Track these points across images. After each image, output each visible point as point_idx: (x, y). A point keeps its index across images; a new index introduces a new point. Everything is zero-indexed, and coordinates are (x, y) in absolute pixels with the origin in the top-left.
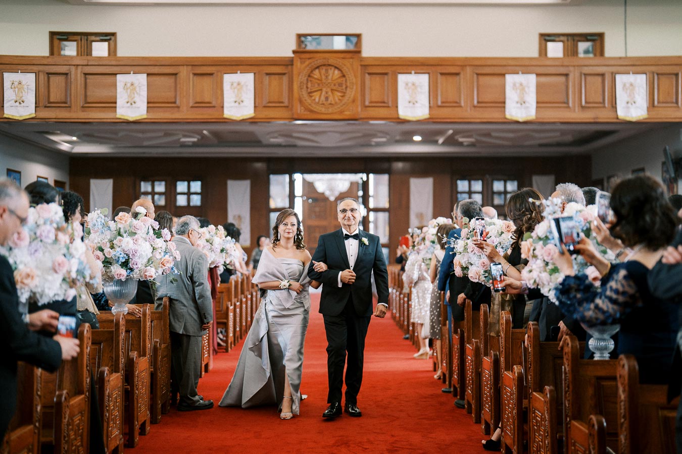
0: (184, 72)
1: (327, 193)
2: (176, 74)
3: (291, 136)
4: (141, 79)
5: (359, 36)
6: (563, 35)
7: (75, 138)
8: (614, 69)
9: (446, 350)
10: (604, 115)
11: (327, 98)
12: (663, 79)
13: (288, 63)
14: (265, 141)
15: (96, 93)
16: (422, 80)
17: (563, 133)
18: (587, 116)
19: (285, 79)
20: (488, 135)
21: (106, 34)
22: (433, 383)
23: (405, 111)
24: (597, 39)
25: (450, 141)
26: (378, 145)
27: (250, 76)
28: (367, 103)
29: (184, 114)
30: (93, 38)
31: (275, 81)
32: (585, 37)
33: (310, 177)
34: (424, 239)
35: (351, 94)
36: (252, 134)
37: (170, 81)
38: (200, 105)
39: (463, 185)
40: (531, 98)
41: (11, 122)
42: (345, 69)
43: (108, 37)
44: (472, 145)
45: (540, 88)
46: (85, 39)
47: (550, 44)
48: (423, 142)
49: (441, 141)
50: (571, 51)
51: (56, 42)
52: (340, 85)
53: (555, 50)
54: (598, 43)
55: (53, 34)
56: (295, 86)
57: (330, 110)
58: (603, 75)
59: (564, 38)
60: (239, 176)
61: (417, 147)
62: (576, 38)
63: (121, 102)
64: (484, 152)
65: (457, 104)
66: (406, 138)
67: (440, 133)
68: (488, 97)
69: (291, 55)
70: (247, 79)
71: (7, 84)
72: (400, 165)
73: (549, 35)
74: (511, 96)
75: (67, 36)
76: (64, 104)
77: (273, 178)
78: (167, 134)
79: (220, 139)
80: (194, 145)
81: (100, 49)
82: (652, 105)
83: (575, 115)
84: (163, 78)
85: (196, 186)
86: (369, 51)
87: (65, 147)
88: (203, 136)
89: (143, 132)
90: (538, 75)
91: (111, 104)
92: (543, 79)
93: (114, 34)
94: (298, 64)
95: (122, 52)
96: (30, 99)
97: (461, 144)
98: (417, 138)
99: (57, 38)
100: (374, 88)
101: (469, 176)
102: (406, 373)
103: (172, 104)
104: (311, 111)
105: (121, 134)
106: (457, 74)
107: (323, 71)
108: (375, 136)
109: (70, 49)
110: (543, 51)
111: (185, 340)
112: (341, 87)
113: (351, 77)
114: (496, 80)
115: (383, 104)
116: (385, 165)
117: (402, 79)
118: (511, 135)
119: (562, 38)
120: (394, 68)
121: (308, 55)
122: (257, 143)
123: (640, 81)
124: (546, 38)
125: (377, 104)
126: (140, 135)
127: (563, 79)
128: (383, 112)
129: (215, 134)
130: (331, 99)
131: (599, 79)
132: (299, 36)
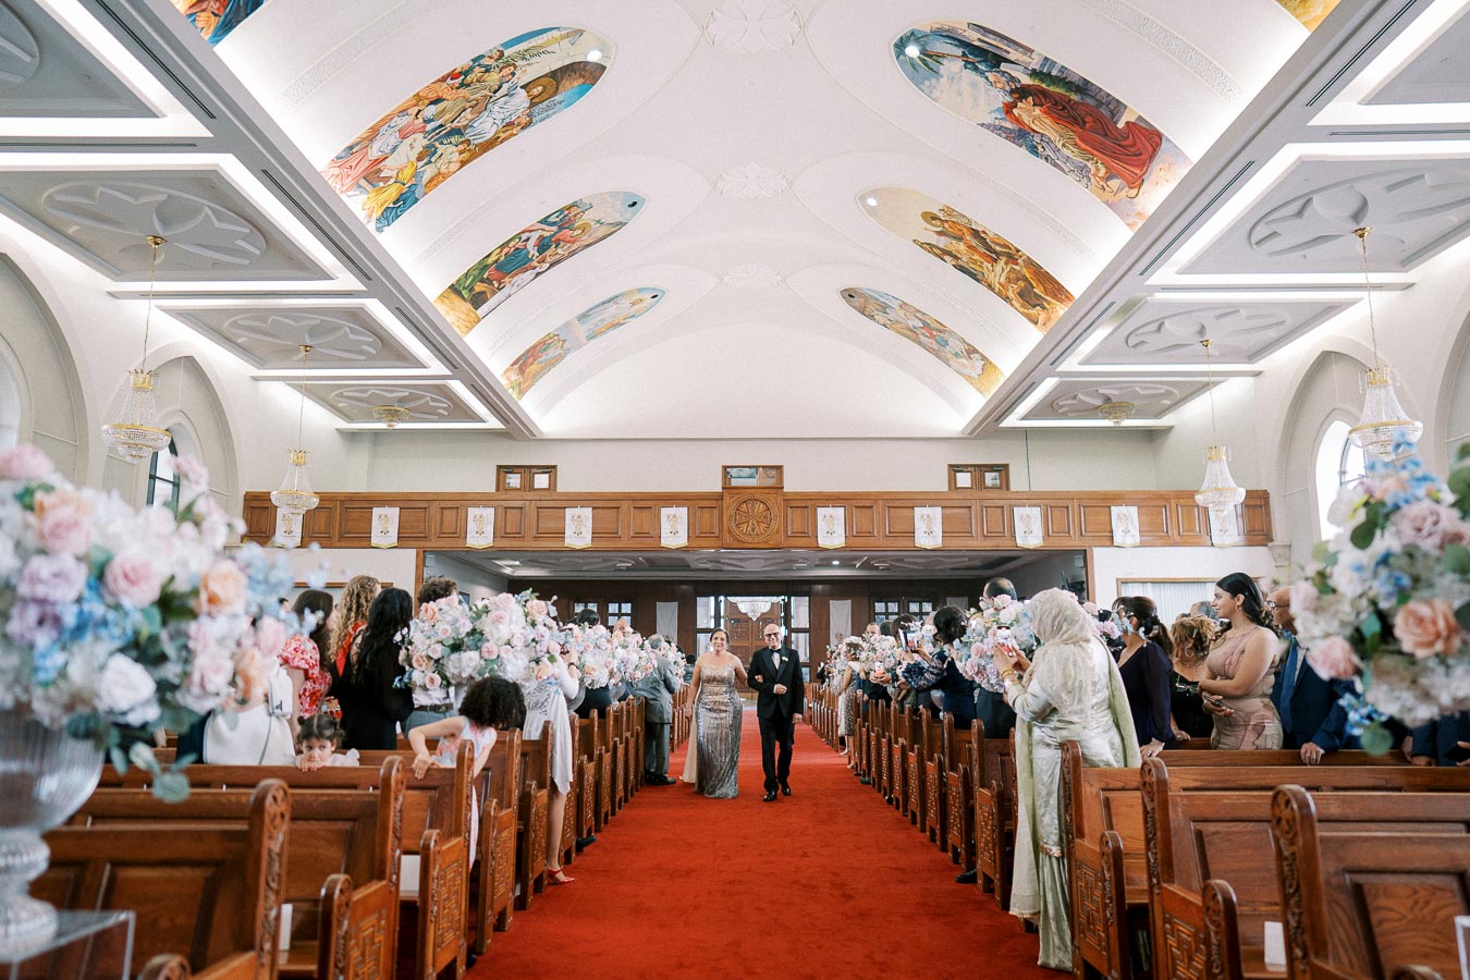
0: (625, 505)
1: (750, 615)
2: (618, 508)
3: (719, 562)
4: (588, 512)
5: (779, 468)
6: (971, 466)
7: (517, 563)
8: (1012, 502)
9: (858, 743)
10: (1005, 544)
11: (753, 530)
12: (1055, 511)
13: (719, 497)
14: (693, 567)
15: (548, 524)
16: (839, 513)
17: (971, 559)
18: (989, 544)
19: (716, 511)
20: (902, 560)
21: (548, 467)
22: (848, 771)
23: (823, 541)
24: (1002, 469)
25: (866, 566)
26: (799, 569)
27: (684, 510)
28: (789, 533)
29: (624, 543)
30: (535, 470)
31: (707, 514)
32: (992, 468)
33: (732, 599)
34: (839, 654)
35: (775, 525)
36: (683, 560)
37: (612, 513)
38: (639, 535)
39: (879, 607)
40: (938, 529)
41: (470, 551)
42: (769, 504)
43: (550, 470)
44: (887, 569)
45: (945, 518)
46: (528, 471)
47: (958, 474)
48: (842, 566)
49: (858, 566)
50: (979, 483)
51: (502, 474)
52: (765, 517)
53: (964, 480)
54: (1003, 473)
55: (499, 467)
56: (725, 519)
57: (756, 540)
58: (1002, 507)
59: (973, 469)
60: (668, 598)
61: (836, 572)
62: (983, 469)
63: (568, 533)
64: (900, 575)
65: (870, 534)
66: (826, 563)
67: (857, 559)
68: (898, 528)
69: (720, 490)
70: (682, 512)
71: (470, 518)
72: (820, 587)
73: (957, 466)
74: (920, 527)
75: (511, 469)
76: (518, 535)
77: (700, 601)
78: (604, 560)
79: (652, 564)
80: (628, 569)
81: (542, 481)
82: (1047, 535)
83: (978, 543)
84: (606, 511)
85: (627, 608)
86: (790, 486)
87: (508, 571)
88: (637, 562)
89: (582, 558)
90: (943, 507)
91: (561, 534)
92: (948, 511)
93: (554, 467)
94: (727, 497)
95: (563, 486)
96: (490, 530)
97: (877, 568)
98: (836, 563)
99: (504, 470)
100: (796, 521)
101: (886, 599)
102: (825, 765)
103: (614, 535)
104: (739, 541)
105: (562, 560)
106: (871, 507)
107: (749, 506)
108: (797, 562)
109: (514, 480)
110: (952, 481)
111: (659, 727)
112: (766, 519)
113: (774, 510)
114: (905, 511)
115: (804, 534)
116: (806, 588)
117: (821, 511)
118: (922, 561)
119: (970, 469)
120: (813, 502)
121: (736, 491)
122: (687, 567)
123: (1036, 513)
124: (955, 469)
125: (796, 535)
126: (581, 561)
127: (966, 510)
128: (803, 542)
129: (648, 560)
130: (757, 529)
131: (1000, 510)
132: (725, 468)
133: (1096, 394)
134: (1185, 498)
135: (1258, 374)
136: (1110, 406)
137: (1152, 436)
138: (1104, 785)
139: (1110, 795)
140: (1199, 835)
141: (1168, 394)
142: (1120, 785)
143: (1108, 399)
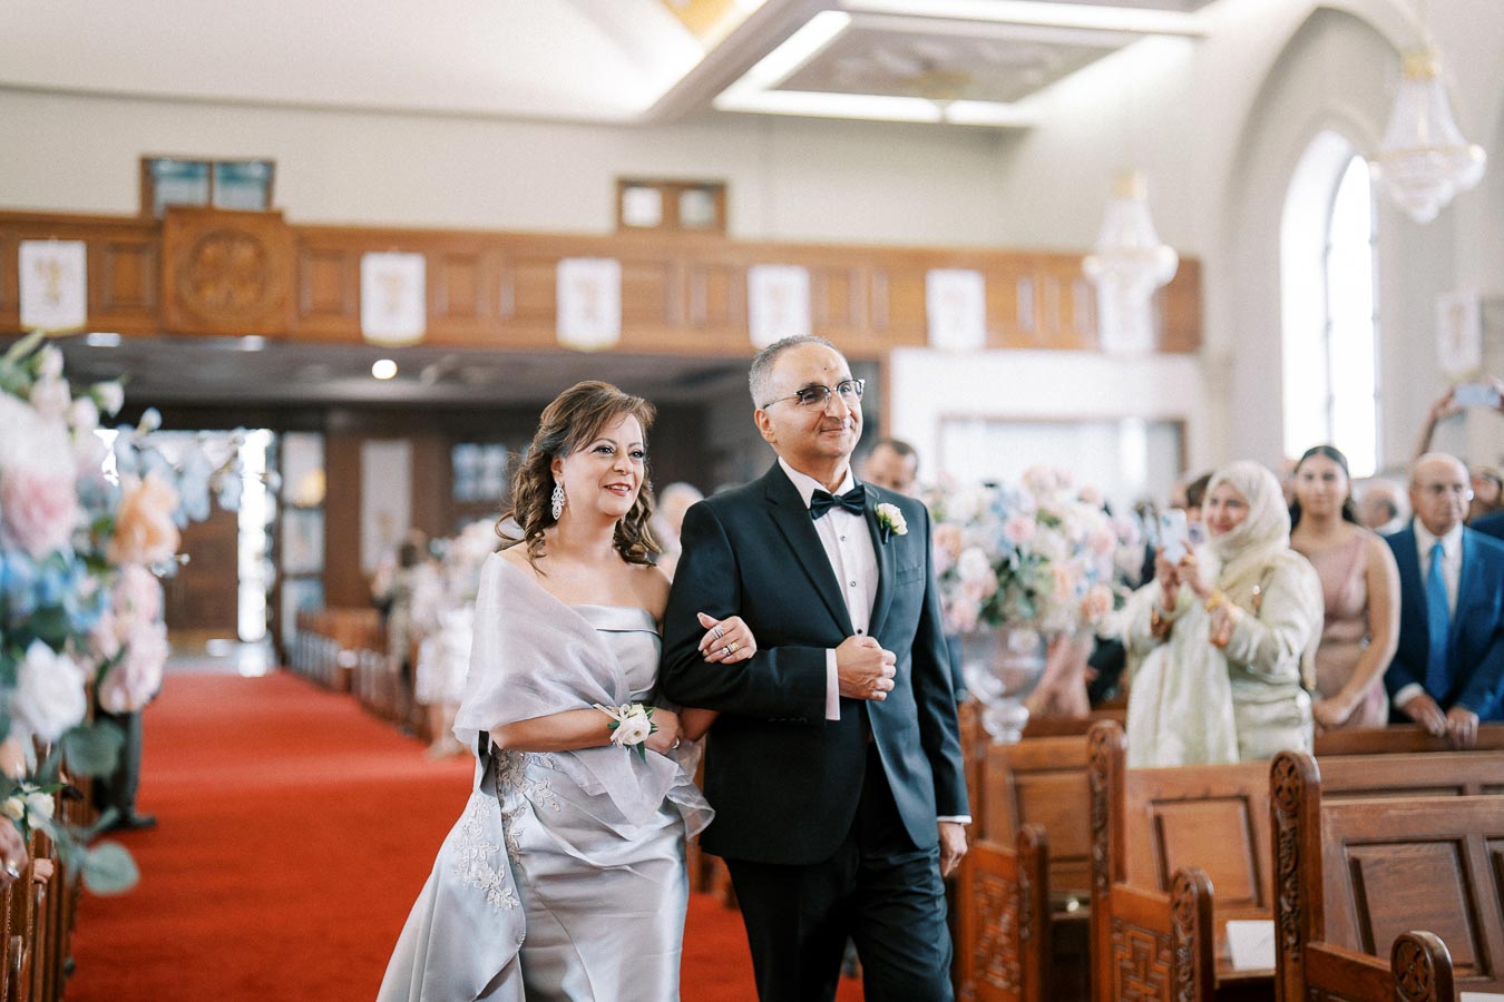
5: (270, 164)
11: (230, 296)
16: (410, 269)
18: (701, 341)
19: (147, 261)
24: (716, 191)
25: (449, 376)
27: (78, 248)
28: (306, 308)
31: (126, 261)
35: (279, 287)
39: (466, 457)
40: (611, 307)
42: (262, 242)
44: (490, 382)
45: (628, 291)
47: (631, 195)
48: (398, 376)
49: (430, 373)
50: (671, 212)
52: (256, 272)
53: (644, 208)
56: (169, 272)
57: (237, 320)
58: (730, 268)
59: (662, 186)
61: (382, 387)
65: (469, 313)
70: (72, 254)
73: (630, 178)
74: (571, 302)
83: (680, 336)
90: (622, 264)
92: (634, 272)
94: (173, 234)
97: (471, 381)
100: (320, 281)
104: (197, 318)
106: (474, 261)
107: (223, 247)
112: (258, 275)
113: (275, 256)
114: (540, 270)
115: (336, 311)
116: (315, 417)
117: (372, 263)
121: (193, 214)
123: (794, 281)
124: (626, 184)
125: (323, 311)
127: (660, 272)
128: (333, 325)
130: (237, 296)
131: (726, 272)
132: (146, 161)
133: (908, 54)
134: (1064, 268)
135: (1196, 37)
136: (934, 78)
137: (996, 140)
138: (1153, 796)
139: (1164, 810)
140: (1355, 865)
141: (1038, 64)
142: (1176, 794)
143: (928, 65)
